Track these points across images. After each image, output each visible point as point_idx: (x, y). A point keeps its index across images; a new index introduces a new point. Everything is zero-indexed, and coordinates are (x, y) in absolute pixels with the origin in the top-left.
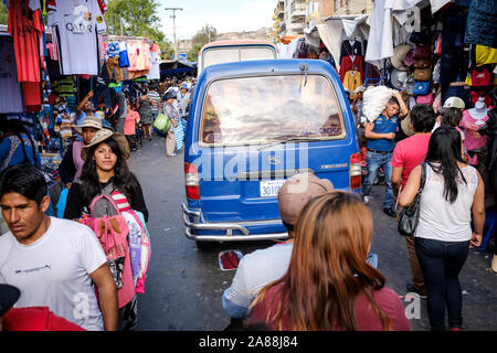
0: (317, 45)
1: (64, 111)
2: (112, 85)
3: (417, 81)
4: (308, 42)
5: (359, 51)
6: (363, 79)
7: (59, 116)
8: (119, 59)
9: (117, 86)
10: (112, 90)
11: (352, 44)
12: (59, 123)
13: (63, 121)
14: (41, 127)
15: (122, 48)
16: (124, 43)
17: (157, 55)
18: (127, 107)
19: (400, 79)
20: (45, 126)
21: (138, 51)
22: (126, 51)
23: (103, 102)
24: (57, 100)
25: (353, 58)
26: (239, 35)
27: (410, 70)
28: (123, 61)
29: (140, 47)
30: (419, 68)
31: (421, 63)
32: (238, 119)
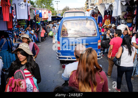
0: (97, 12)
1: (22, 30)
2: (37, 22)
3: (128, 23)
4: (94, 11)
5: (110, 14)
6: (111, 22)
7: (20, 31)
8: (39, 15)
9: (39, 23)
10: (37, 24)
11: (108, 11)
12: (20, 33)
13: (22, 33)
14: (14, 35)
15: (40, 12)
16: (41, 10)
17: (51, 14)
18: (42, 29)
19: (122, 22)
20: (15, 34)
21: (45, 13)
22: (41, 13)
23: (34, 27)
24: (20, 27)
25: (108, 16)
26: (76, 9)
27: (126, 20)
28: (40, 15)
29: (46, 12)
30: (128, 19)
31: (129, 17)
32: (73, 31)
